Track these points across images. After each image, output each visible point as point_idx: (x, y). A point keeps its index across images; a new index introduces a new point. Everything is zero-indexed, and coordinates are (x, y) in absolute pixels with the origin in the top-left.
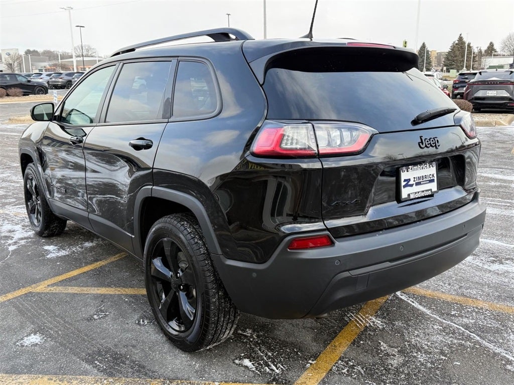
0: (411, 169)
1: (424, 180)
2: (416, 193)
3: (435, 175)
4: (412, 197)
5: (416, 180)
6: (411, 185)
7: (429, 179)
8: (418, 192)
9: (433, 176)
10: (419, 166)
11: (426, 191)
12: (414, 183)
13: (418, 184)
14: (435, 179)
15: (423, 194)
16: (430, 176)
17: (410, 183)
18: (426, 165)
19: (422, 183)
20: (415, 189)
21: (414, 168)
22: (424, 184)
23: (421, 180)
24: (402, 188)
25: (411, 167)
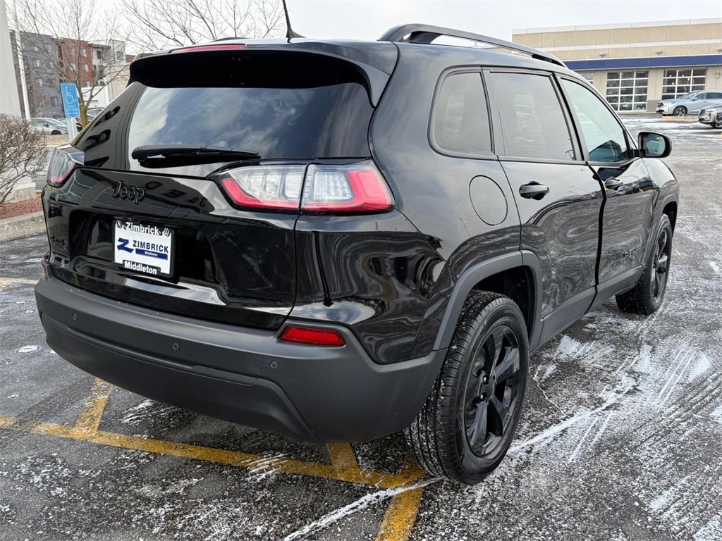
0: (130, 227)
1: (150, 250)
2: (133, 263)
3: (169, 249)
4: (127, 266)
5: (137, 244)
6: (130, 250)
7: (158, 251)
8: (137, 264)
9: (166, 249)
10: (142, 227)
11: (150, 267)
12: (135, 248)
13: (139, 252)
14: (169, 255)
15: (143, 269)
16: (161, 249)
17: (127, 246)
18: (152, 229)
19: (146, 253)
20: (134, 257)
21: (135, 226)
22: (150, 255)
23: (146, 249)
24: (116, 248)
25: (128, 223)
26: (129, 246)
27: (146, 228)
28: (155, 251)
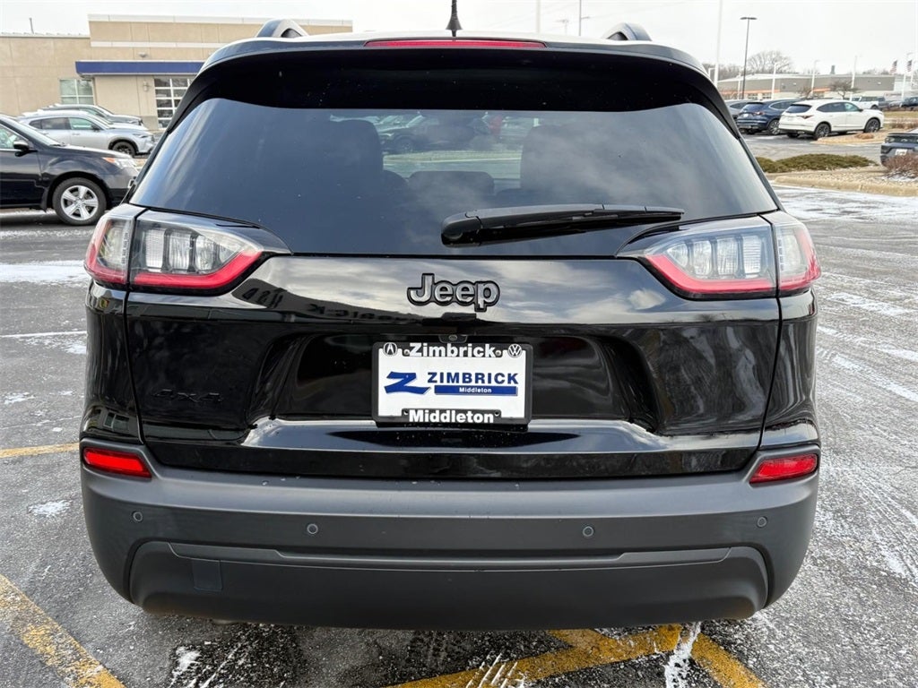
0: (420, 351)
1: (473, 383)
2: (432, 411)
3: (521, 379)
4: (416, 417)
5: (437, 378)
6: (421, 391)
7: (494, 384)
8: (442, 411)
9: (512, 378)
10: (451, 348)
11: (474, 412)
12: (432, 385)
13: (439, 390)
14: (521, 387)
15: (460, 418)
16: (500, 378)
17: (412, 384)
18: (478, 349)
19: (461, 390)
20: (432, 400)
21: (431, 349)
22: (471, 393)
23: (461, 383)
24: (382, 391)
25: (417, 346)
26: (419, 382)
27: (462, 349)
28: (486, 384)
